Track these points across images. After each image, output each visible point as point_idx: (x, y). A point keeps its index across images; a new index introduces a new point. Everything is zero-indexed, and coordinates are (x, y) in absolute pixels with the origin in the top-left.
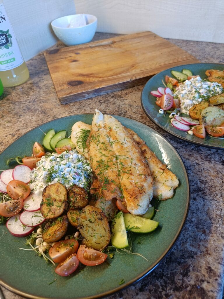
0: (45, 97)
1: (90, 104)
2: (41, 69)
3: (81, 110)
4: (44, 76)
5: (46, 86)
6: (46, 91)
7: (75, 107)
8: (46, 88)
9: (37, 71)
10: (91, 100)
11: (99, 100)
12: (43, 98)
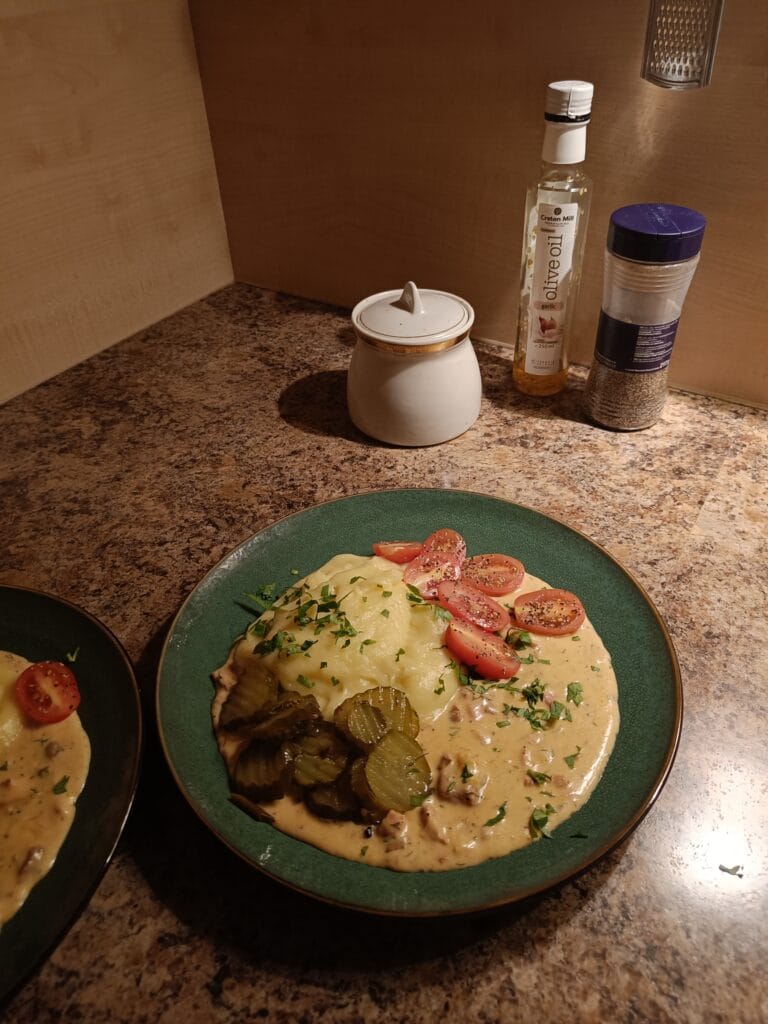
0: (25, 546)
1: (148, 595)
2: (58, 428)
3: (112, 616)
4: (57, 457)
5: (47, 498)
6: (37, 522)
7: (100, 600)
8: (43, 509)
9: (45, 435)
10: (158, 578)
11: (184, 582)
12: (17, 550)
